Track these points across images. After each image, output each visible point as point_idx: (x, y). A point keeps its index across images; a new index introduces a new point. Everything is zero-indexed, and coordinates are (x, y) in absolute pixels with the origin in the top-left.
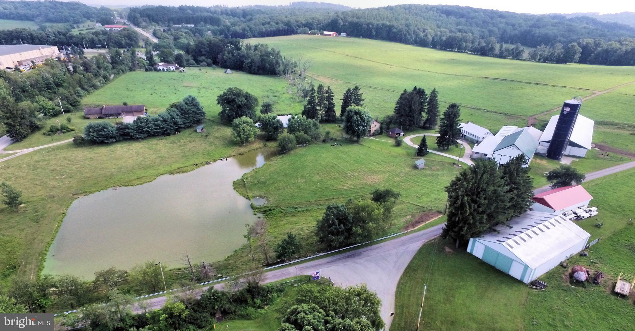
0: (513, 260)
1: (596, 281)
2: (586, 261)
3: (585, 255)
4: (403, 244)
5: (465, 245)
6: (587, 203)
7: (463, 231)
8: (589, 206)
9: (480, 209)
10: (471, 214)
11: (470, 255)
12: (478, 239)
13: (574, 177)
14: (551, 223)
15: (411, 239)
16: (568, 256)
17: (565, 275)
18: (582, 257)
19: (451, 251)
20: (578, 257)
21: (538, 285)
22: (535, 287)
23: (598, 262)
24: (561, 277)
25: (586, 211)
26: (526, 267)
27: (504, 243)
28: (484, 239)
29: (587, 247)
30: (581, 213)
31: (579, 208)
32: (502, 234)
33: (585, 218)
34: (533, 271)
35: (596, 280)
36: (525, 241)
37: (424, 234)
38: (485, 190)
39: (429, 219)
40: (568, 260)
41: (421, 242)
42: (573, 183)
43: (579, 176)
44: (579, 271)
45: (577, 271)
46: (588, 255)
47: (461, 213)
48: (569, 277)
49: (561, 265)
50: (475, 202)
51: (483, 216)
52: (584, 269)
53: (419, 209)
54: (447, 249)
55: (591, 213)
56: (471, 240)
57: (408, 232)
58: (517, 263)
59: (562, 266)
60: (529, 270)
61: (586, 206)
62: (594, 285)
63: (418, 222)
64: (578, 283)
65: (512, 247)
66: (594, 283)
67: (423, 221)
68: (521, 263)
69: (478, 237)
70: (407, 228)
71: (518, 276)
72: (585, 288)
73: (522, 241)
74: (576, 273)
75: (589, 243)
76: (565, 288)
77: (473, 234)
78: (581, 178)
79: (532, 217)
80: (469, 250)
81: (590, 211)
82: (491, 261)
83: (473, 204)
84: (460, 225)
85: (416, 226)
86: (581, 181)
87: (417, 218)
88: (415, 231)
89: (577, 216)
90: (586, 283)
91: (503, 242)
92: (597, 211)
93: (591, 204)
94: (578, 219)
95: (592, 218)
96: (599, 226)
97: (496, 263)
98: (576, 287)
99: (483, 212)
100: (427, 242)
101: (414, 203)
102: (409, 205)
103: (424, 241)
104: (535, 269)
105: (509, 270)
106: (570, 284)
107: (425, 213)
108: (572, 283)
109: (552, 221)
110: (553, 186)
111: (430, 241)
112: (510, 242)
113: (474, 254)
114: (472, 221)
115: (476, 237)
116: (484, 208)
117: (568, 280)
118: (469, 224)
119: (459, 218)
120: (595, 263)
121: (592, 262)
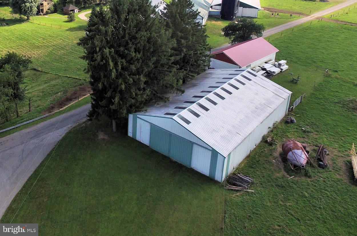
0: (192, 143)
1: (321, 163)
2: (295, 130)
3: (292, 122)
4: (37, 134)
5: (123, 125)
6: (273, 56)
7: (113, 104)
8: (277, 60)
9: (133, 68)
10: (119, 75)
11: (133, 140)
12: (139, 115)
13: (252, 29)
14: (238, 81)
15: (52, 125)
16: (271, 126)
17: (275, 158)
18: (288, 125)
19: (106, 137)
20: (284, 126)
21: (238, 183)
22: (234, 187)
23: (312, 130)
24: (270, 162)
25: (275, 65)
26: (215, 154)
27: (175, 117)
28: (147, 114)
29: (290, 110)
30: (269, 67)
31: (266, 63)
32: (173, 103)
33: (276, 73)
34: (226, 160)
35: (322, 161)
36: (207, 110)
37: (72, 116)
38: (136, 38)
39: (84, 94)
40: (272, 131)
41: (65, 128)
42: (253, 36)
43: (257, 27)
44: (293, 149)
45: (290, 150)
46: (295, 121)
47: (105, 76)
48: (280, 160)
49: (264, 140)
50: (122, 56)
51: (139, 79)
52: (299, 144)
53: (76, 82)
54: (101, 136)
55: (282, 67)
56: (131, 117)
57: (51, 115)
58: (200, 147)
59: (266, 142)
60: (219, 158)
61: (274, 61)
62: (321, 170)
63: (69, 100)
64: (297, 169)
65: (188, 122)
66: (320, 166)
67: (76, 98)
68: (206, 147)
69: (139, 111)
70: (50, 109)
71: (205, 170)
72: (310, 177)
73: (204, 111)
74: (290, 154)
75: (291, 103)
76: (280, 182)
77: (131, 106)
78: (260, 29)
79: (213, 76)
80: (130, 134)
81: (280, 65)
82: (162, 148)
83: (120, 60)
84: (109, 94)
85: (65, 105)
86: (260, 33)
87: (69, 94)
88: (61, 113)
89: (267, 72)
90: (309, 169)
91: (174, 114)
92: (287, 64)
93: (278, 58)
94: (269, 75)
95: (283, 73)
96: (295, 81)
97: (169, 151)
98: (296, 179)
99: (138, 72)
100: (74, 128)
101: (71, 76)
102: (65, 79)
103: (69, 126)
104: (229, 155)
105: (191, 161)
106: (285, 174)
107: (82, 86)
108: (288, 171)
109: (239, 77)
110: (233, 41)
111: (79, 125)
112: (185, 113)
113: (138, 138)
114: (123, 87)
115: (136, 112)
116: (139, 66)
117: (281, 166)
118: (121, 92)
119: (103, 84)
120: (308, 132)
121: (304, 132)
